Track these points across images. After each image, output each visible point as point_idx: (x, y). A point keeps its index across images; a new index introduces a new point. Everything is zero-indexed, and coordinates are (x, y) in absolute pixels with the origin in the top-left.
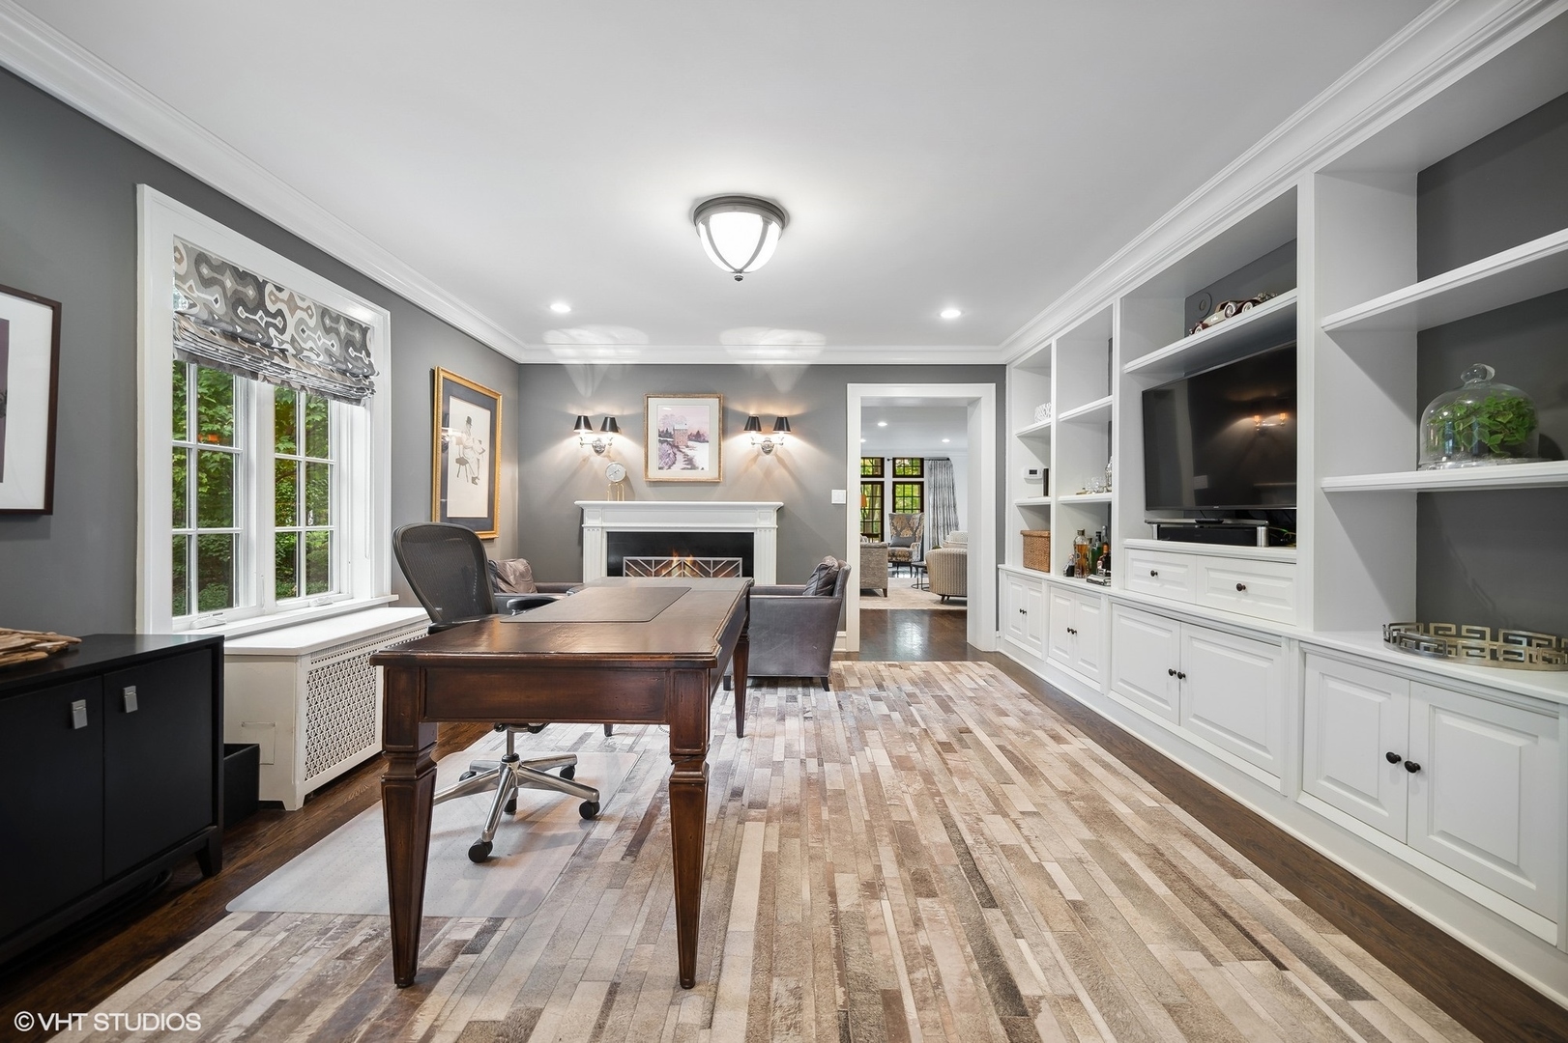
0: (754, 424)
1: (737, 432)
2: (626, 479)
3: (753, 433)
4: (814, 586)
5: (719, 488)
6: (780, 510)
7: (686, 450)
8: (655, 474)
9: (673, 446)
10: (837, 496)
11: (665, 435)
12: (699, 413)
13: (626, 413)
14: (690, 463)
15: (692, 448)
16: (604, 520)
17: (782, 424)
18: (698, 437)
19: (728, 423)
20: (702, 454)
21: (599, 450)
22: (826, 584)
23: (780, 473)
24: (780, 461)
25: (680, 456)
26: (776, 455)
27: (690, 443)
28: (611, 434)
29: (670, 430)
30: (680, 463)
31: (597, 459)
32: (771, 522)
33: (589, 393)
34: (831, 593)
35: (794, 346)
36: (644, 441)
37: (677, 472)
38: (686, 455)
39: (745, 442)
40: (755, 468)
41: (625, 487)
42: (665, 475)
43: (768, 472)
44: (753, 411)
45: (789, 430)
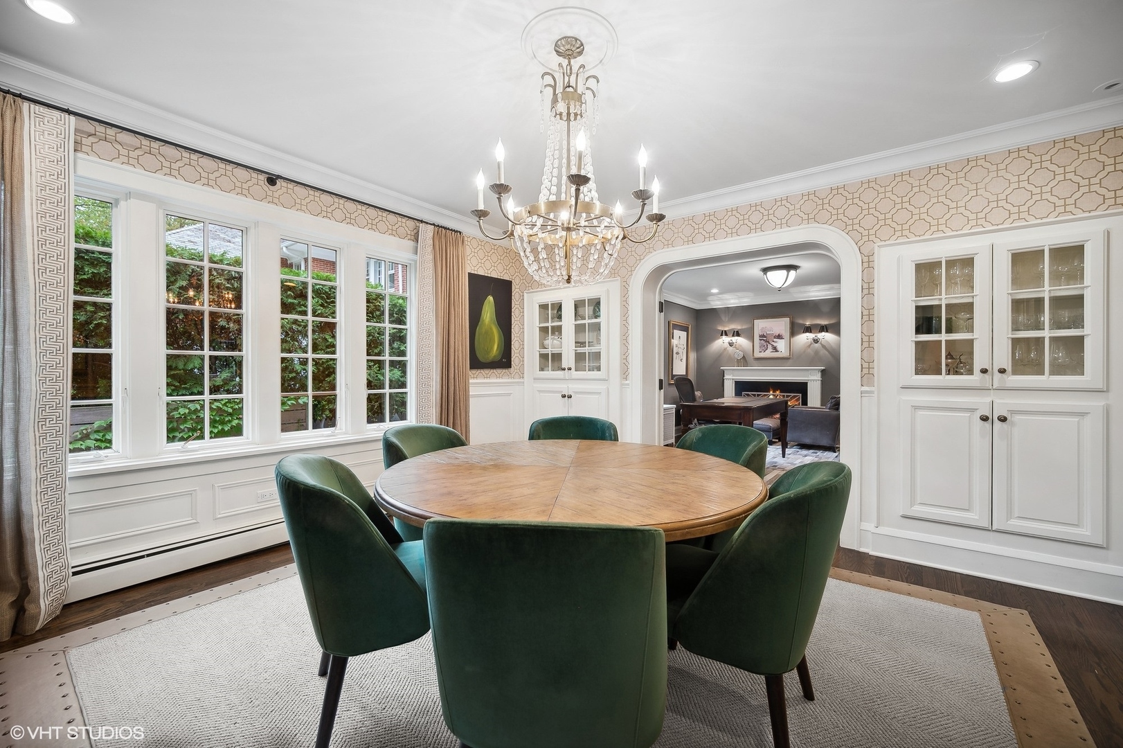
0: (808, 329)
1: (799, 333)
2: (744, 357)
3: (808, 334)
5: (790, 361)
6: (823, 372)
7: (773, 343)
8: (757, 355)
9: (766, 341)
11: (762, 336)
12: (780, 325)
13: (744, 327)
14: (775, 349)
15: (776, 342)
16: (733, 376)
17: (823, 329)
18: (779, 337)
19: (795, 329)
20: (781, 345)
21: (731, 344)
23: (823, 352)
24: (824, 346)
25: (770, 346)
26: (821, 343)
27: (775, 340)
28: (736, 338)
29: (765, 334)
30: (770, 349)
31: (730, 349)
32: (818, 377)
33: (727, 319)
35: (828, 290)
36: (752, 339)
37: (769, 353)
38: (772, 345)
39: (804, 338)
40: (809, 350)
41: (744, 361)
42: (762, 355)
43: (817, 352)
44: (808, 323)
45: (827, 331)
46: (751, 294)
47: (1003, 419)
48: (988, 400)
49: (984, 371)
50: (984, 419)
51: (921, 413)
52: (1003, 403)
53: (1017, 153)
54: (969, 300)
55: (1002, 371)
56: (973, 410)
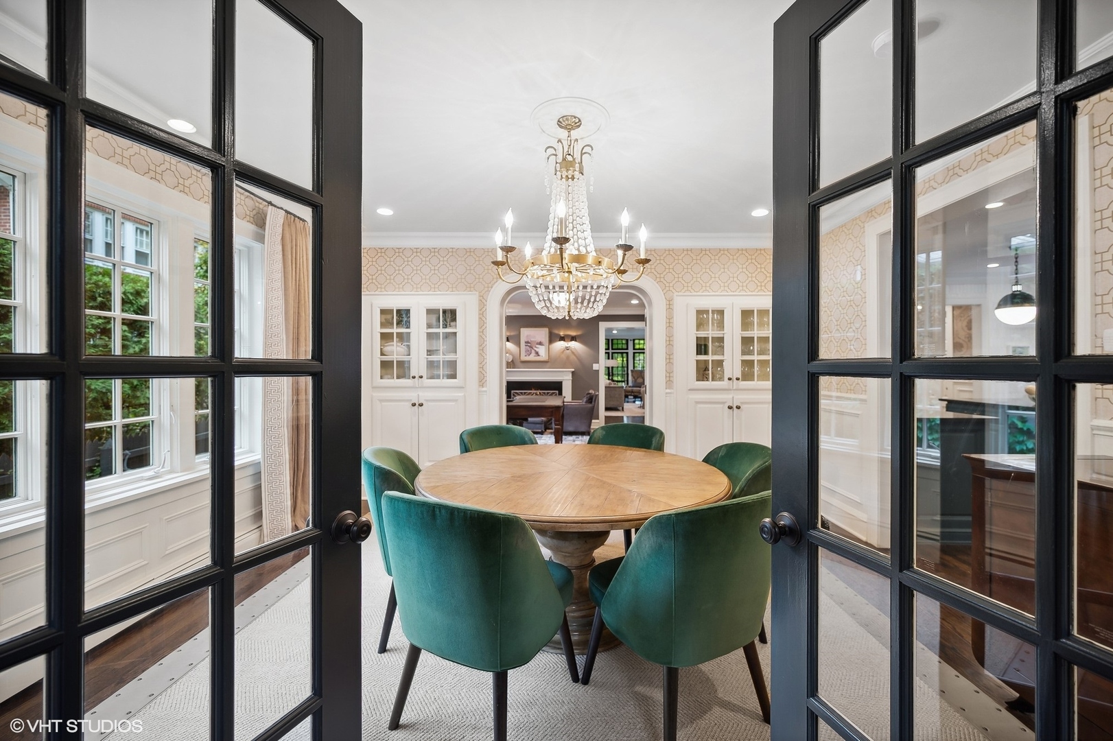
0: (562, 339)
1: (555, 341)
2: (512, 361)
3: (562, 342)
4: (585, 400)
5: (549, 364)
6: (573, 372)
7: (535, 349)
8: (524, 358)
9: (531, 347)
10: (595, 367)
11: (527, 343)
12: (541, 334)
13: (512, 334)
14: (537, 353)
15: (538, 348)
17: (573, 338)
18: (540, 344)
19: (553, 338)
20: (542, 351)
22: (589, 399)
23: (573, 357)
24: (573, 353)
25: (533, 351)
26: (571, 350)
27: (537, 346)
29: (529, 341)
30: (533, 354)
32: (570, 377)
34: (591, 402)
36: (518, 344)
37: (532, 357)
38: (535, 351)
39: (560, 345)
40: (563, 356)
41: (513, 364)
42: (528, 358)
43: (568, 357)
44: (562, 333)
45: (576, 341)
46: (519, 306)
47: (738, 408)
48: (731, 396)
49: (730, 379)
50: (730, 408)
51: (699, 406)
52: (738, 398)
53: (742, 251)
54: (722, 336)
55: (738, 379)
56: (724, 403)
